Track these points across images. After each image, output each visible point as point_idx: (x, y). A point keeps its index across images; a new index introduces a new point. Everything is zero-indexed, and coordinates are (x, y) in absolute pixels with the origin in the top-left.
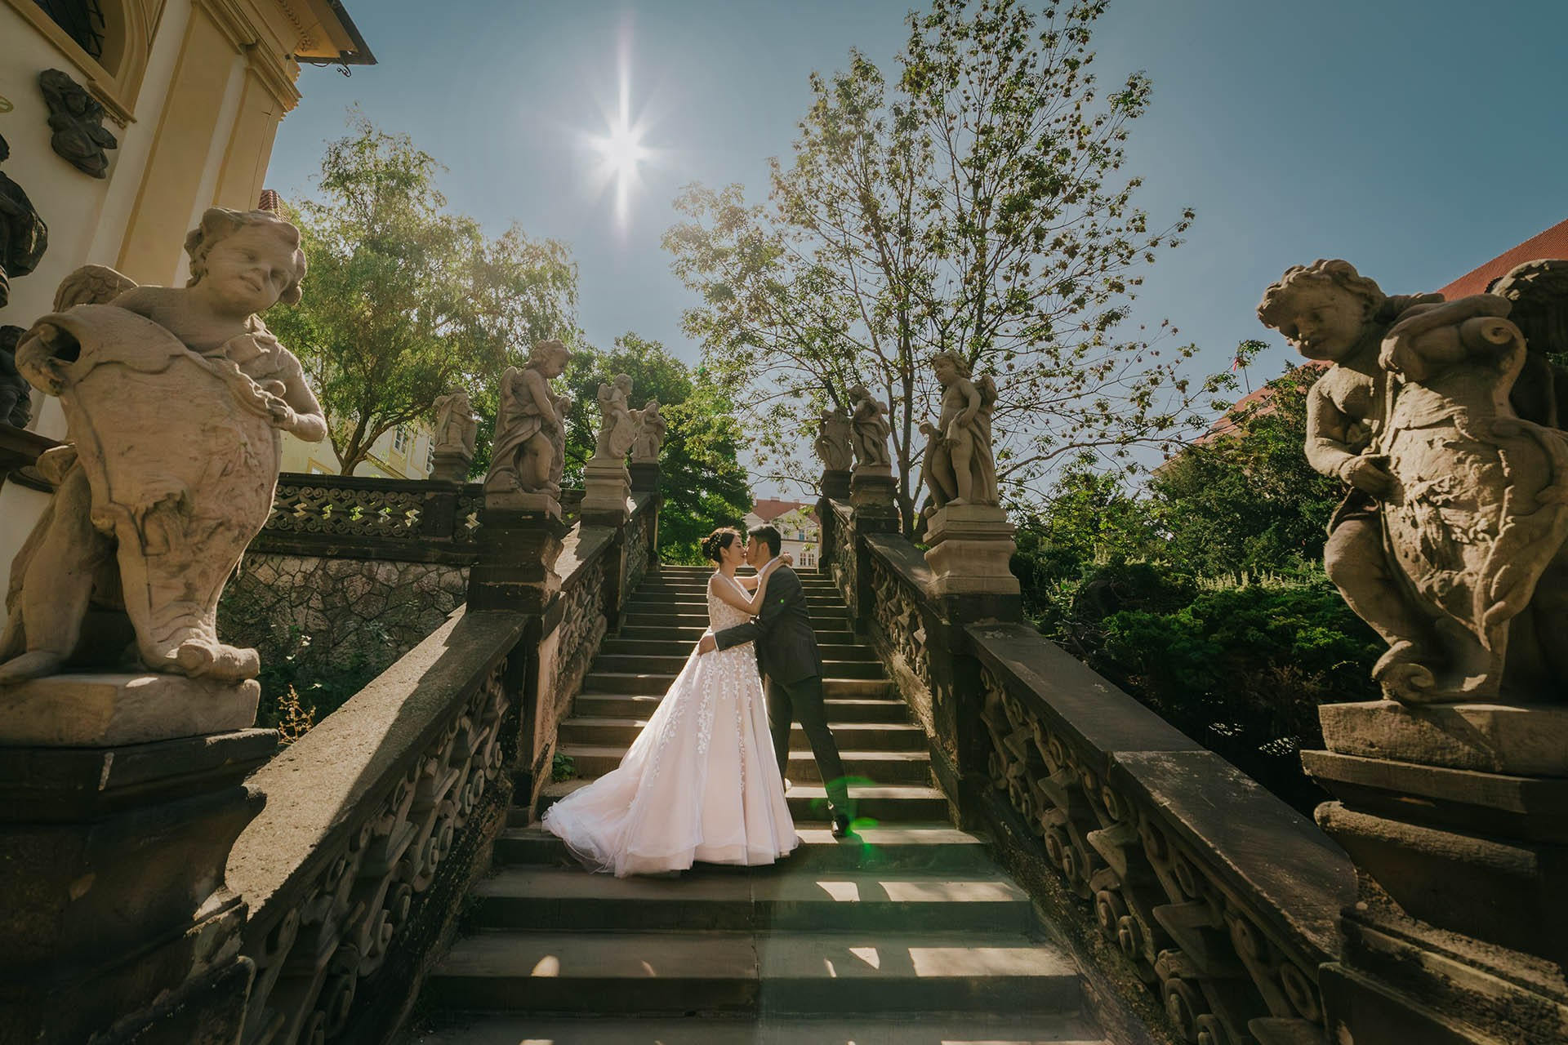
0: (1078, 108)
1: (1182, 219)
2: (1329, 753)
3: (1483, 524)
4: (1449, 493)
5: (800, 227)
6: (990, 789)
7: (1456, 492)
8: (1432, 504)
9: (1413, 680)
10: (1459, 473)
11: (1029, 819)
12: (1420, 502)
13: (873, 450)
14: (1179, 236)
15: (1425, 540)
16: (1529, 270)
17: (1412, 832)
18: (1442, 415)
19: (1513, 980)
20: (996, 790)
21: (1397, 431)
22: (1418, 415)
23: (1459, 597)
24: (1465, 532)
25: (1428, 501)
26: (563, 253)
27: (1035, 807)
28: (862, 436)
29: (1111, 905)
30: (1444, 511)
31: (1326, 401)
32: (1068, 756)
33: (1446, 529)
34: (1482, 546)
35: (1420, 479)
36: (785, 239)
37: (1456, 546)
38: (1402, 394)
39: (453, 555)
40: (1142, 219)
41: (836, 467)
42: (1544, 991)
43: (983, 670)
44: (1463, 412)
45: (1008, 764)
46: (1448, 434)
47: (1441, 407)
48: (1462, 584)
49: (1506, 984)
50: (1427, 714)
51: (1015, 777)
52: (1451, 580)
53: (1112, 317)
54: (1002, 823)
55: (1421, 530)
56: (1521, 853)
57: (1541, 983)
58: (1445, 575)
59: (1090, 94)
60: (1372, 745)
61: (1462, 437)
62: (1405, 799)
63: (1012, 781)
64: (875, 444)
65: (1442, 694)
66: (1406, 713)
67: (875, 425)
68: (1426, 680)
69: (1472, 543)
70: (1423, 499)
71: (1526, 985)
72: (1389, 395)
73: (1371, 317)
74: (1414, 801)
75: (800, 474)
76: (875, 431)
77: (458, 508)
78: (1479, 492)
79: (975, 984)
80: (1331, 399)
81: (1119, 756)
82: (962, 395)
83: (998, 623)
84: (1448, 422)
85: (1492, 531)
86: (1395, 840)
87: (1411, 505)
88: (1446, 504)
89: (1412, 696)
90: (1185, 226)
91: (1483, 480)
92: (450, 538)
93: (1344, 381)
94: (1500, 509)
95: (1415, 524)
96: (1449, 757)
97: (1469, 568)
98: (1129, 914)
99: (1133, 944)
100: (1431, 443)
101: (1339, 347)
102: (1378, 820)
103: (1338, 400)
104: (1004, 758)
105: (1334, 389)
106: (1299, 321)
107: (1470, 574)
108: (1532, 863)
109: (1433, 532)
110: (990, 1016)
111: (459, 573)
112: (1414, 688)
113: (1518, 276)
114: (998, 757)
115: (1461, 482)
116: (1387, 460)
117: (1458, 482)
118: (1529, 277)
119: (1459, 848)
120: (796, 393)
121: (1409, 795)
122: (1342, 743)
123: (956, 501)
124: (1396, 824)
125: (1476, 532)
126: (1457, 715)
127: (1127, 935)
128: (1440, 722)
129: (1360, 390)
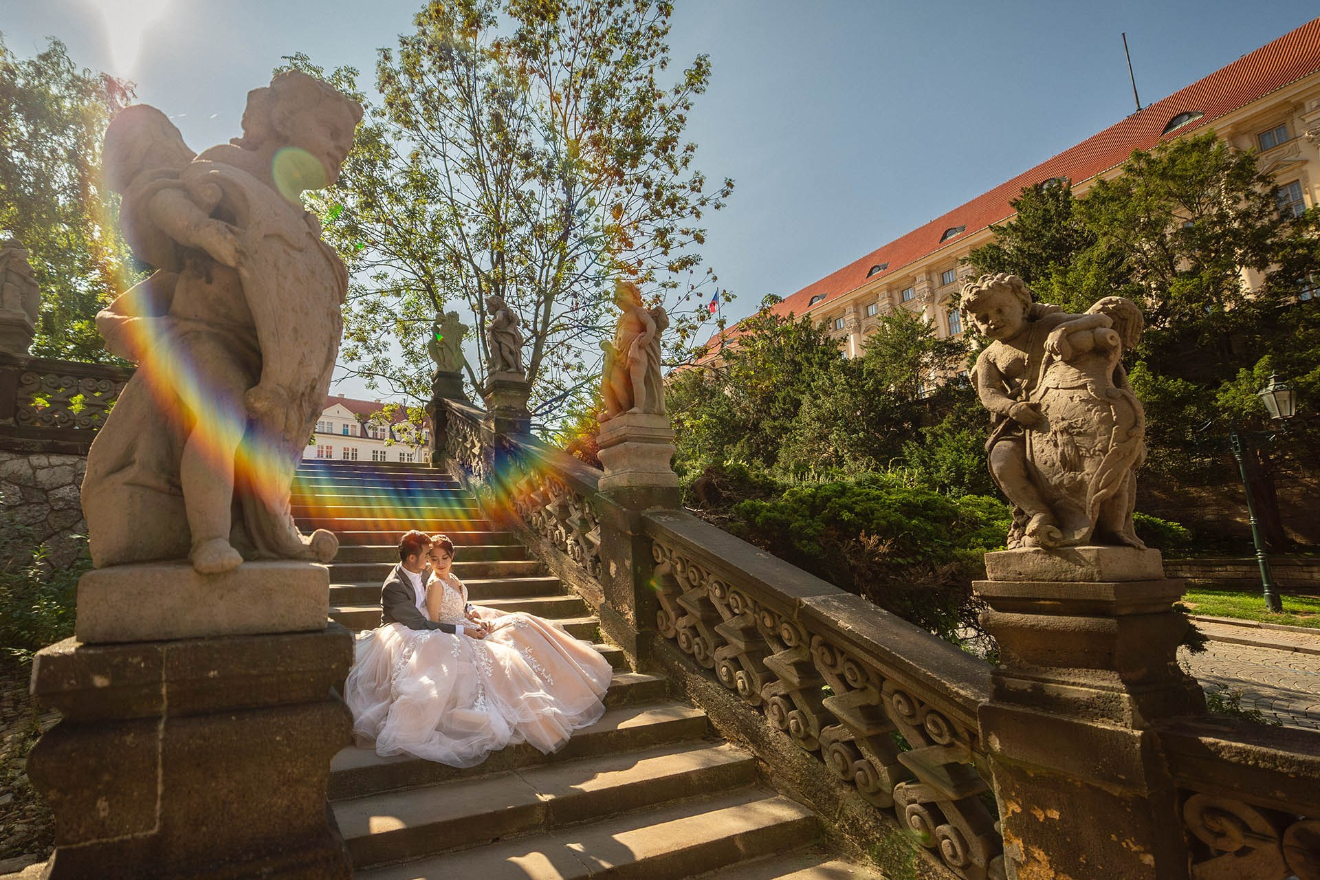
0: (651, 71)
1: (724, 186)
2: (990, 581)
3: (1099, 446)
4: (1080, 428)
5: (400, 125)
6: (660, 638)
7: (1085, 427)
8: (1071, 434)
9: (1052, 534)
10: (1088, 416)
11: (699, 658)
12: (1062, 432)
13: (510, 358)
14: (722, 201)
15: (1063, 454)
16: (1111, 302)
17: (1043, 620)
18: (1080, 382)
19: (1096, 688)
20: (665, 639)
21: (1048, 389)
22: (1064, 381)
23: (1079, 488)
24: (1088, 451)
25: (1067, 432)
26: (124, 95)
27: (707, 648)
28: (500, 343)
29: (782, 706)
30: (1076, 438)
31: (992, 365)
32: (746, 606)
33: (1077, 449)
34: (1097, 459)
35: (1063, 419)
36: (385, 134)
37: (1081, 458)
38: (1051, 367)
39: (18, 440)
40: (701, 182)
41: (449, 369)
42: (1113, 689)
43: (655, 547)
44: (1092, 382)
45: (677, 619)
46: (1081, 392)
47: (1079, 378)
48: (1082, 479)
49: (1093, 690)
50: (1058, 553)
51: (685, 627)
52: (1075, 477)
53: (686, 263)
54: (676, 663)
55: (1060, 449)
56: (1109, 621)
57: (1111, 686)
58: (1072, 474)
59: (664, 62)
60: (1020, 574)
61: (1091, 396)
62: (1042, 602)
63: (682, 631)
64: (511, 352)
65: (1066, 541)
66: (1045, 554)
67: (511, 334)
68: (1057, 534)
69: (1091, 457)
70: (1064, 431)
71: (1103, 688)
72: (1043, 367)
73: (1026, 316)
74: (1048, 602)
75: (389, 373)
76: (512, 341)
77: (21, 385)
78: (1098, 428)
79: (693, 776)
80: (995, 364)
81: (806, 601)
82: (639, 320)
83: (663, 510)
84: (1084, 387)
85: (1104, 451)
86: (1033, 626)
87: (1055, 433)
88: (1079, 434)
89: (1051, 544)
90: (728, 193)
91: (1101, 421)
92: (11, 420)
93: (1007, 353)
94: (1110, 438)
95: (1056, 445)
96: (1069, 576)
97: (1087, 470)
98: (796, 709)
99: (802, 728)
100: (1072, 398)
101: (1009, 332)
102: (1022, 616)
103: (1001, 366)
104: (672, 614)
105: (998, 357)
106: (991, 312)
107: (1088, 474)
108: (1115, 626)
109: (1069, 450)
110: (704, 796)
111: (26, 460)
112: (1051, 539)
113: (1104, 304)
114: (666, 614)
115: (1089, 422)
116: (1038, 406)
117: (1085, 422)
118: (1110, 306)
119: (1074, 624)
120: (397, 292)
121: (1043, 599)
122: (999, 574)
123: (632, 410)
124: (1034, 616)
125: (1095, 451)
126: (1077, 553)
127: (797, 723)
128: (1066, 557)
129: (1018, 361)
